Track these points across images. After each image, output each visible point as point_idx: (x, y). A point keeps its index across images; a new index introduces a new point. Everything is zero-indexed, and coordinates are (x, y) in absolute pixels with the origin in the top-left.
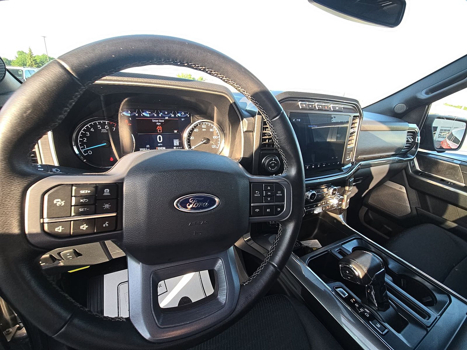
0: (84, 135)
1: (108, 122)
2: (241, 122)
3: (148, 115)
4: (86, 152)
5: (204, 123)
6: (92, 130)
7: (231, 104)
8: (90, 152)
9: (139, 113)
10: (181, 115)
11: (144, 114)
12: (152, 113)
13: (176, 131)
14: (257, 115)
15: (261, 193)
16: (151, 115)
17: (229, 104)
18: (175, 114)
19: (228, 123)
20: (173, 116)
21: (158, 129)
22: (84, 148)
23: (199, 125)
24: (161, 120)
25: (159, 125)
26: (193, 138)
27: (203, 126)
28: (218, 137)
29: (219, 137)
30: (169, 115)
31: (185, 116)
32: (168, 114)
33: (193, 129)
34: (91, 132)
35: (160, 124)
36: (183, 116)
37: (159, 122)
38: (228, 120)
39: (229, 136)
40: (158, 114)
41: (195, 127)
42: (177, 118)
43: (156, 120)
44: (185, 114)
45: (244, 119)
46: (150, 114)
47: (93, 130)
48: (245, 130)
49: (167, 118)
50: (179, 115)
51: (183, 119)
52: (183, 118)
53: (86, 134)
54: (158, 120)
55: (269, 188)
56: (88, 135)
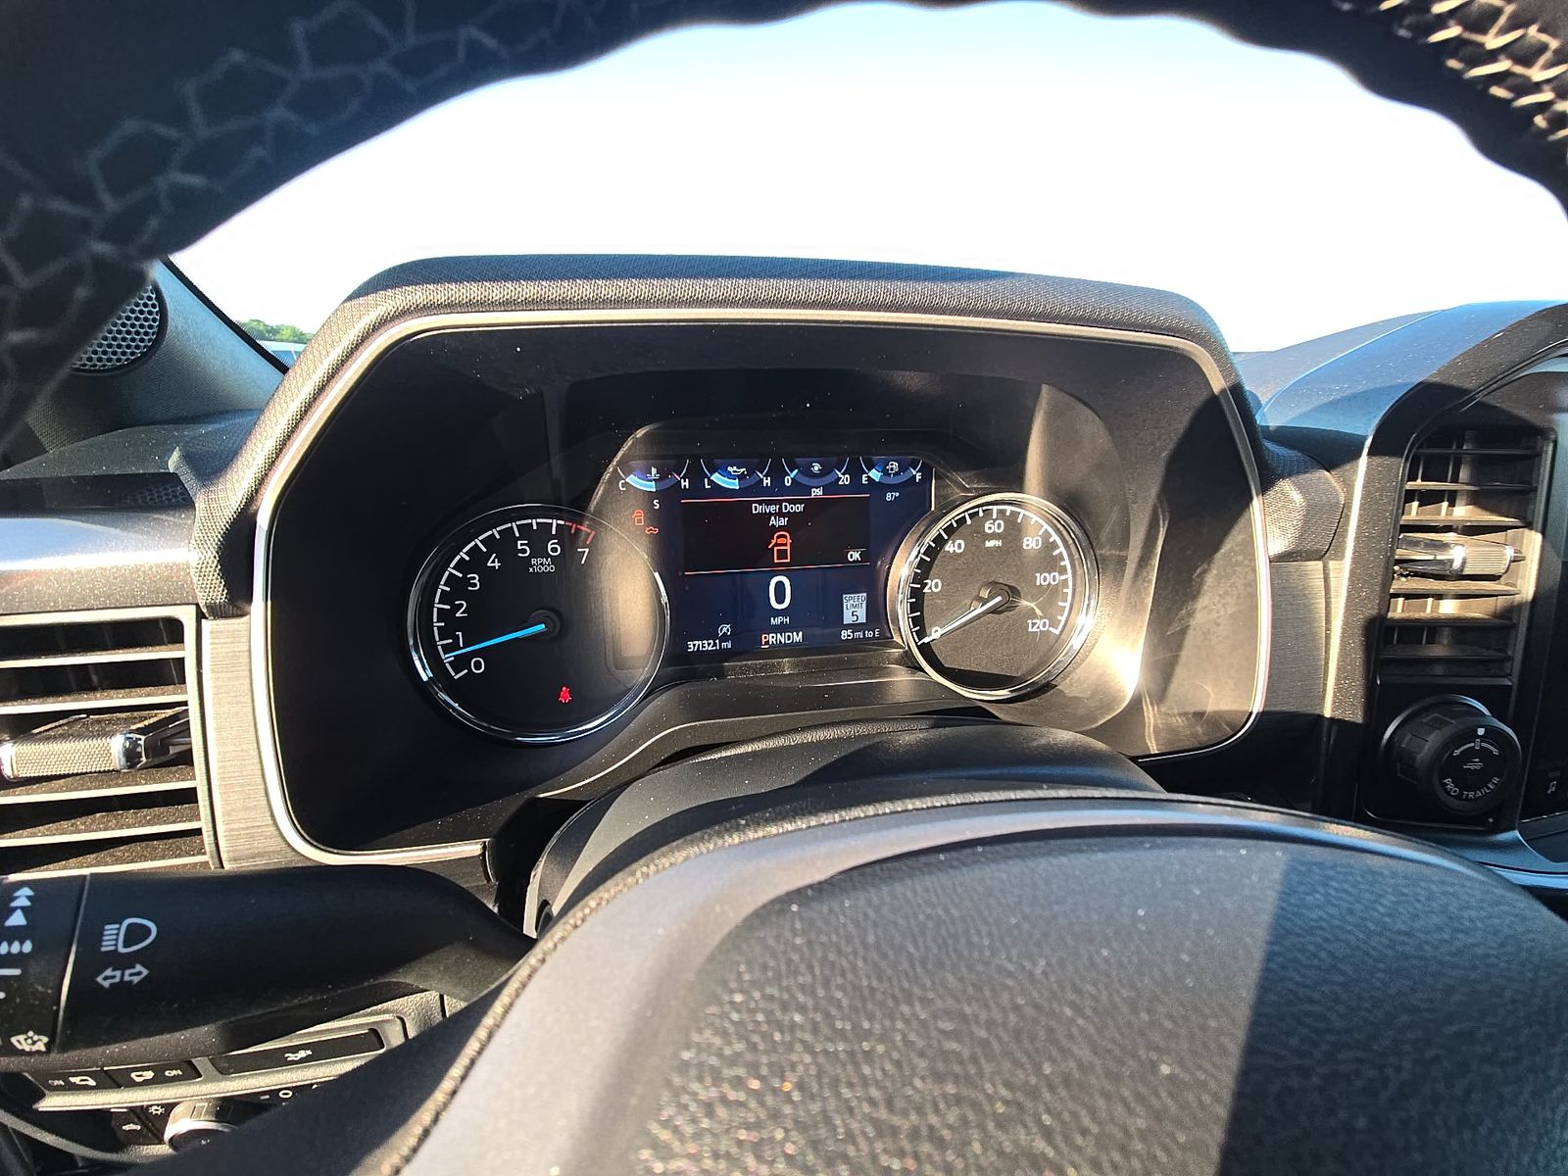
0: (458, 587)
1: (562, 523)
3: (734, 485)
4: (460, 663)
5: (995, 508)
6: (494, 563)
8: (478, 665)
9: (696, 476)
10: (885, 473)
11: (716, 478)
12: (751, 473)
13: (856, 555)
16: (750, 481)
18: (855, 472)
20: (845, 480)
21: (776, 545)
22: (454, 647)
23: (969, 522)
24: (790, 502)
25: (781, 528)
26: (936, 586)
27: (987, 525)
28: (1063, 577)
29: (1069, 576)
30: (828, 479)
31: (904, 477)
32: (823, 473)
33: (940, 541)
34: (486, 574)
35: (783, 522)
36: (892, 480)
37: (780, 514)
38: (1154, 491)
39: (1136, 575)
40: (777, 474)
41: (950, 530)
42: (862, 488)
43: (769, 503)
44: (903, 469)
45: (1283, 483)
46: (741, 477)
47: (497, 565)
48: (1279, 545)
49: (817, 492)
50: (875, 475)
51: (889, 497)
52: (892, 488)
53: (467, 582)
54: (780, 502)
56: (475, 585)
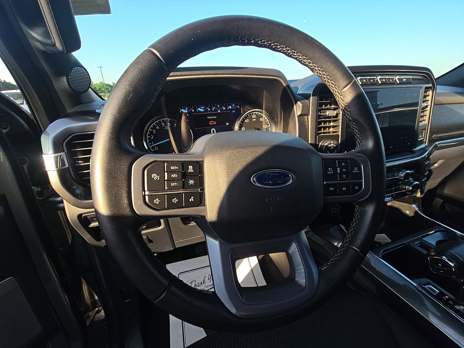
0: (151, 133)
1: (170, 119)
2: (295, 106)
3: (203, 110)
4: (153, 148)
5: (254, 113)
6: (157, 128)
7: (285, 88)
8: (156, 148)
9: (195, 109)
10: (232, 107)
11: (199, 109)
12: (206, 108)
13: (227, 124)
14: (312, 96)
15: (335, 170)
16: (206, 110)
17: (282, 88)
18: (226, 107)
19: (280, 109)
20: (224, 108)
22: (152, 145)
23: (249, 116)
26: (244, 129)
27: (253, 116)
28: (268, 126)
29: (270, 126)
30: (221, 109)
31: (236, 107)
32: (220, 107)
33: (244, 120)
34: (156, 130)
36: (234, 108)
38: (280, 106)
39: (280, 124)
40: (211, 108)
41: (246, 118)
42: (228, 110)
44: (236, 106)
45: (298, 102)
46: (204, 109)
47: (158, 128)
48: (299, 113)
49: (219, 111)
50: (230, 107)
51: (233, 111)
53: (153, 132)
55: (343, 164)
56: (154, 132)
